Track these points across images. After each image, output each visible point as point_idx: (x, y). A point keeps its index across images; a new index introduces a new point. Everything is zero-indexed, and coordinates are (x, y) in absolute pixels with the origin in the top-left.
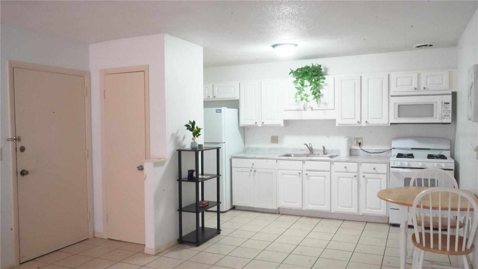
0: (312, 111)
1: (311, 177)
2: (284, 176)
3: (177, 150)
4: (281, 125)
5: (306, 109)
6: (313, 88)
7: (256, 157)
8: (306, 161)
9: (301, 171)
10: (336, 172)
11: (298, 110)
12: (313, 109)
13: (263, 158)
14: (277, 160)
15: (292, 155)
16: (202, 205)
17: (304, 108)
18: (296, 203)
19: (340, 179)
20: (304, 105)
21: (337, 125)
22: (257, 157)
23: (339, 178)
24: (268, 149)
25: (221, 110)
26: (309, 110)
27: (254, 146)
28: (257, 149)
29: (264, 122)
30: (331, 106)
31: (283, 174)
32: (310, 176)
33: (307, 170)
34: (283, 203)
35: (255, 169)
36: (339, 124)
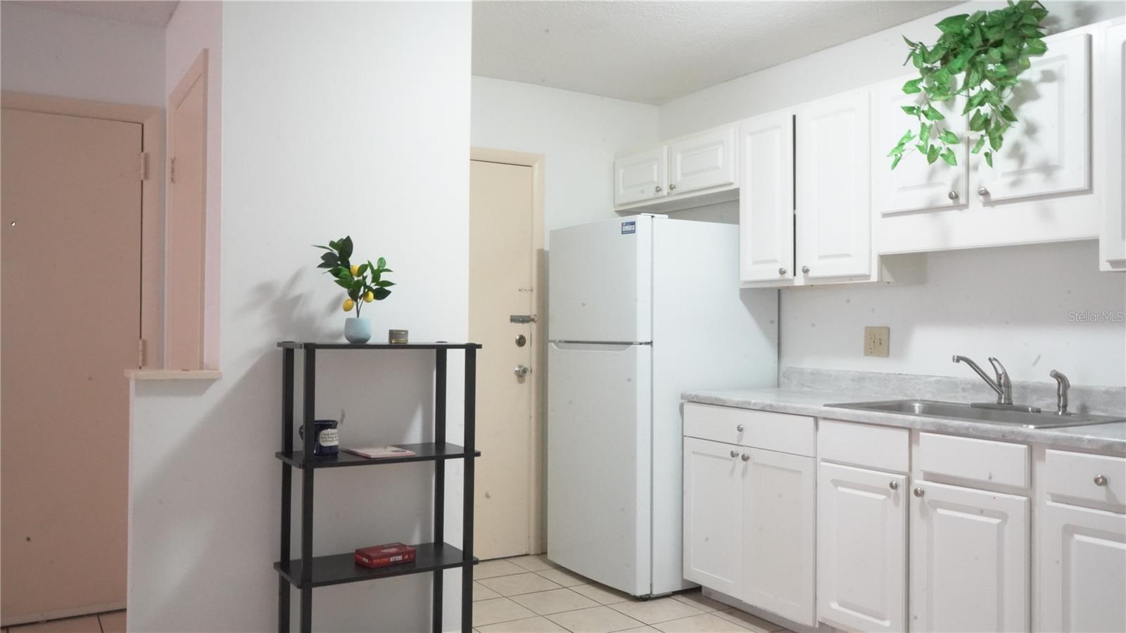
0: (988, 209)
1: (940, 511)
2: (840, 489)
3: (279, 345)
4: (868, 277)
5: (962, 200)
6: (976, 102)
7: (749, 403)
8: (922, 434)
9: (903, 477)
10: (1058, 498)
11: (932, 209)
12: (994, 196)
13: (771, 406)
14: (816, 419)
15: (917, 406)
16: (367, 561)
17: (954, 197)
18: (883, 619)
19: (1078, 537)
20: (956, 183)
21: (1104, 266)
22: (753, 401)
23: (1069, 530)
24: (853, 380)
25: (633, 224)
26: (976, 202)
27: (809, 364)
28: (816, 375)
29: (809, 266)
30: (1071, 176)
31: (837, 483)
32: (937, 504)
33: (931, 477)
34: (835, 605)
35: (747, 452)
36: (1114, 263)
